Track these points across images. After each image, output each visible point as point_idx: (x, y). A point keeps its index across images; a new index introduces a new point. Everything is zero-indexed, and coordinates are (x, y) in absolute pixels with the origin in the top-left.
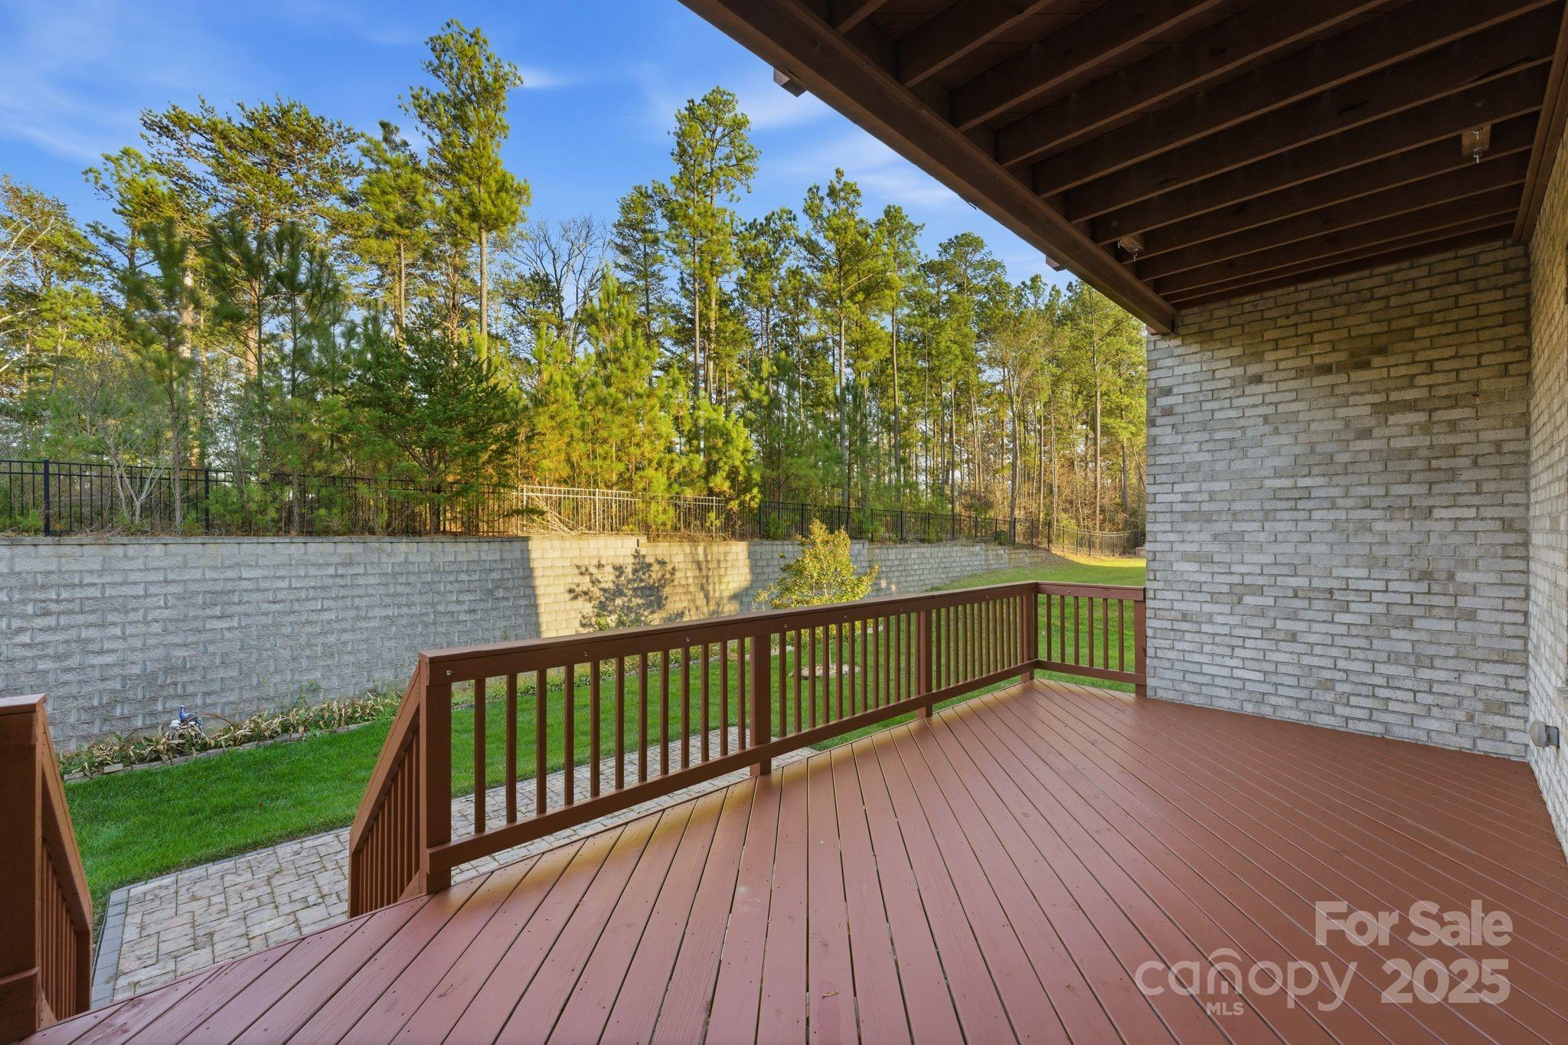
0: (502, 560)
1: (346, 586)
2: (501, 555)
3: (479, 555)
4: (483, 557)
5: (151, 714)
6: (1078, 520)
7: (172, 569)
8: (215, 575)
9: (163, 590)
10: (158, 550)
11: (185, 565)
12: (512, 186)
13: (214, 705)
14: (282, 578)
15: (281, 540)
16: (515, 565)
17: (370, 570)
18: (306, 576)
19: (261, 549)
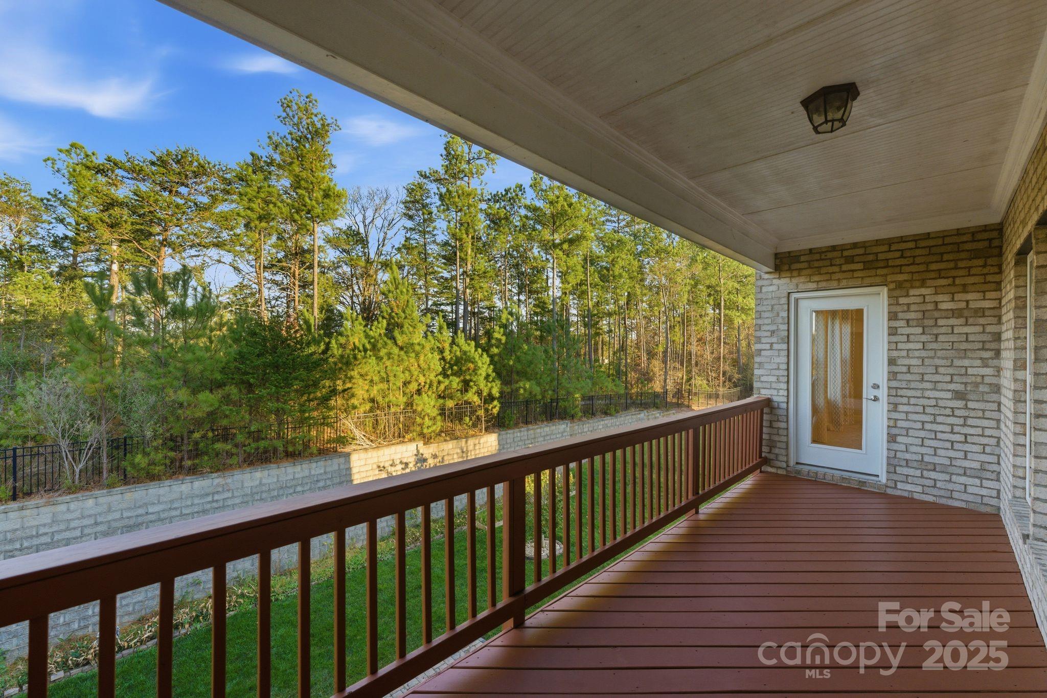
0: (325, 473)
1: (220, 507)
2: (325, 469)
3: (310, 472)
4: (313, 472)
5: (84, 618)
6: (708, 380)
7: (100, 514)
8: (129, 514)
9: (95, 530)
10: (91, 502)
11: (109, 510)
12: (334, 193)
13: (127, 605)
14: (175, 509)
15: (175, 483)
16: (334, 475)
17: (236, 494)
18: (192, 505)
19: (162, 491)
